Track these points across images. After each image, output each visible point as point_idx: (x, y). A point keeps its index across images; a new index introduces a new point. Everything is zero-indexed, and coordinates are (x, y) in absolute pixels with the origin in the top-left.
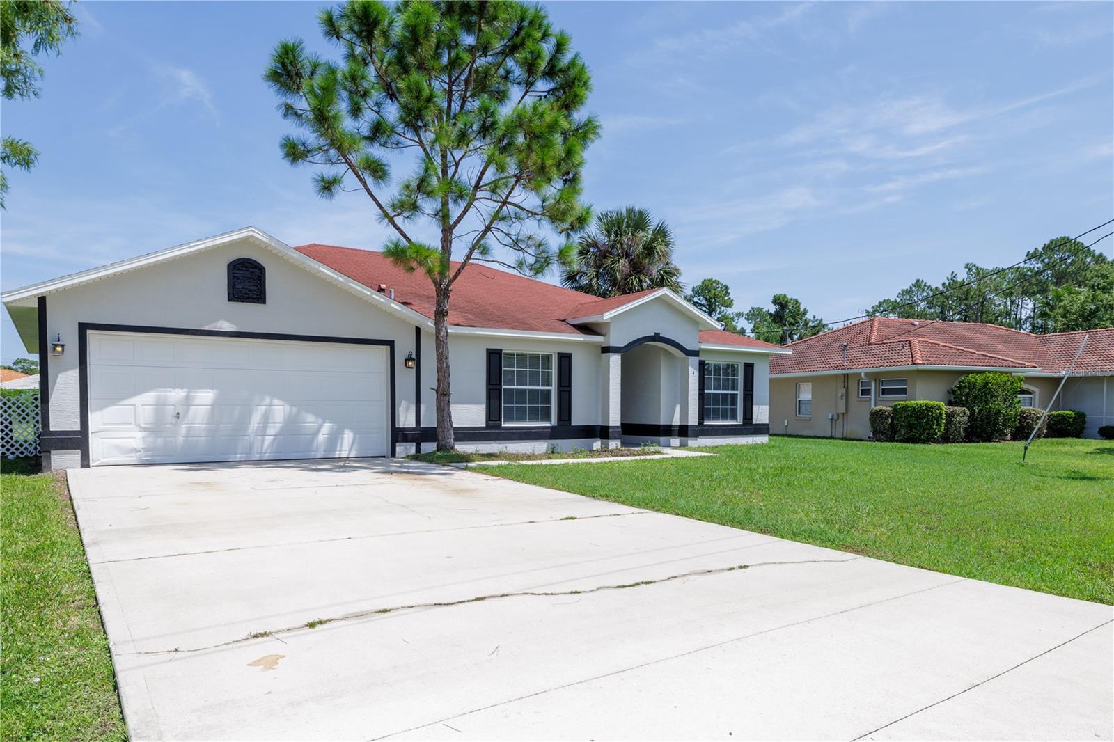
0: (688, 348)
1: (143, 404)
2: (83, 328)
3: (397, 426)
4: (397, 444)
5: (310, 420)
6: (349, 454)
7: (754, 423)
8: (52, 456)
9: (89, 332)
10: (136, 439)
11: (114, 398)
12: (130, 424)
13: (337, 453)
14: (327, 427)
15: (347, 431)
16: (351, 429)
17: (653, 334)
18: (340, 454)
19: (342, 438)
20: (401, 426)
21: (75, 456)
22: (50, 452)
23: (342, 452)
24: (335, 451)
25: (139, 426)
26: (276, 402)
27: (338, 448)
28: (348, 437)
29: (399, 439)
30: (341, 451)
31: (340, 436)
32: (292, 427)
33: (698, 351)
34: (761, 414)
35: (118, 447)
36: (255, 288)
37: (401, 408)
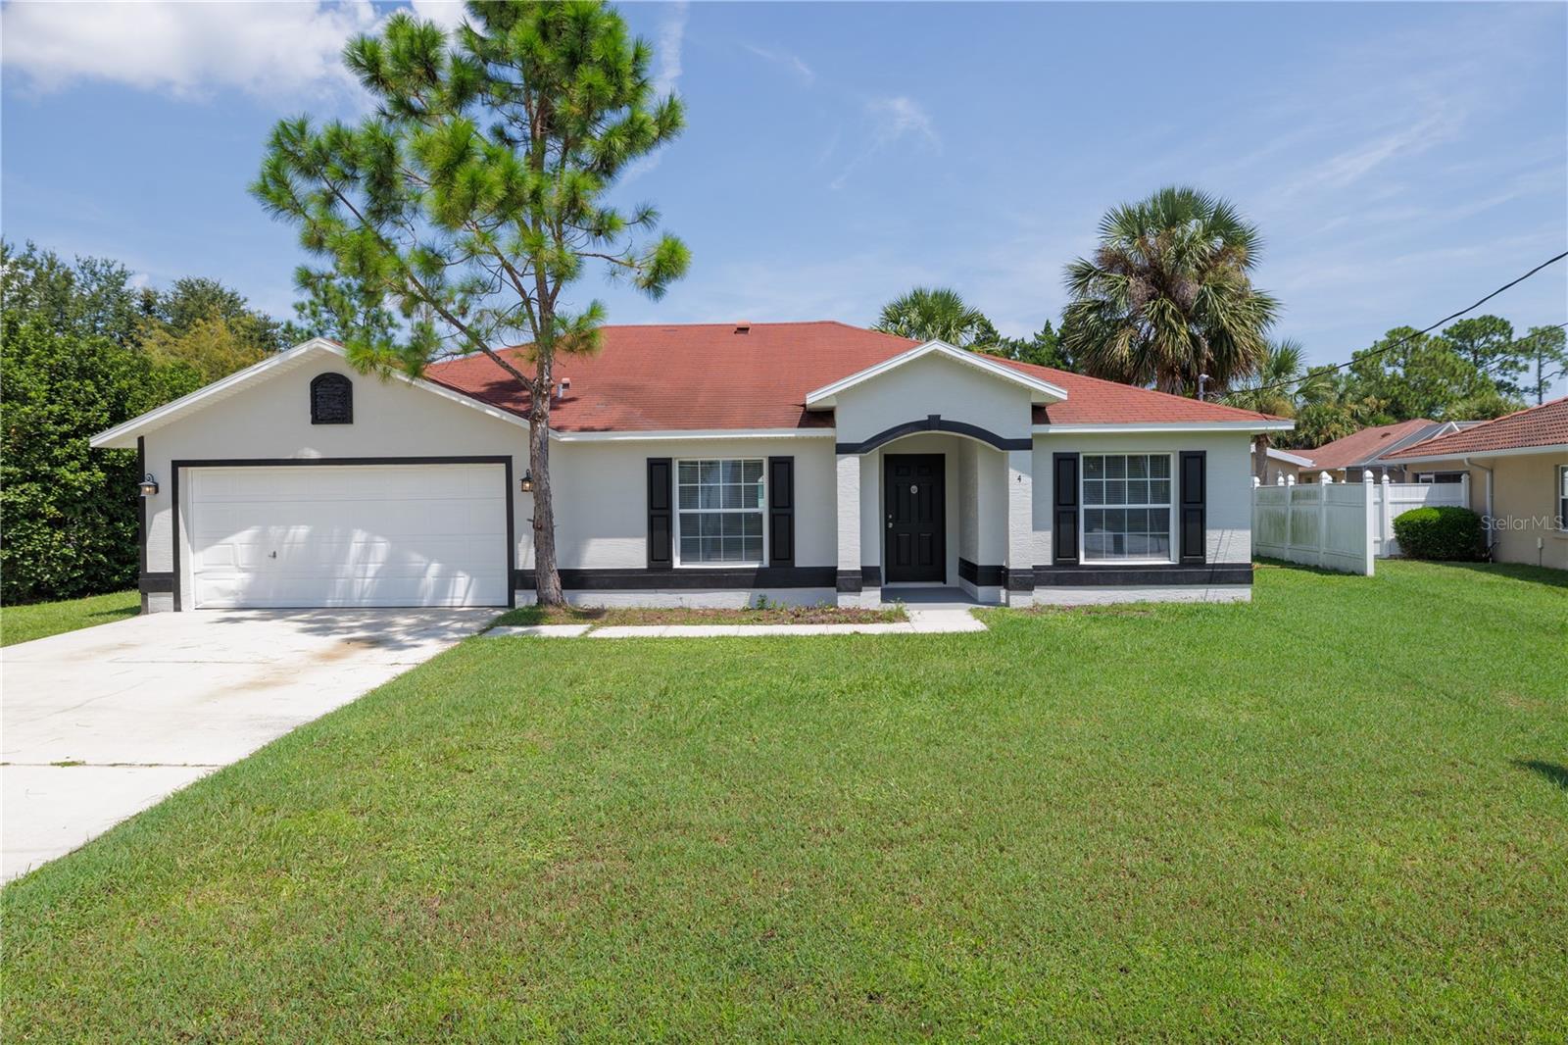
0: (1006, 435)
1: (241, 542)
2: (176, 465)
3: (516, 568)
4: (516, 591)
5: (416, 559)
6: (463, 602)
7: (1209, 561)
8: (149, 599)
9: (180, 469)
10: (236, 580)
11: (214, 537)
12: (230, 564)
13: (449, 600)
14: (434, 568)
15: (460, 574)
16: (466, 571)
17: (927, 418)
18: (452, 602)
19: (455, 581)
20: (520, 568)
21: (167, 599)
22: (147, 594)
23: (455, 600)
24: (446, 598)
25: (237, 565)
26: (378, 539)
27: (450, 595)
28: (462, 581)
29: (518, 585)
30: (453, 598)
31: (453, 579)
32: (394, 567)
33: (1030, 441)
34: (1228, 545)
35: (219, 590)
36: (340, 406)
37: (520, 545)
